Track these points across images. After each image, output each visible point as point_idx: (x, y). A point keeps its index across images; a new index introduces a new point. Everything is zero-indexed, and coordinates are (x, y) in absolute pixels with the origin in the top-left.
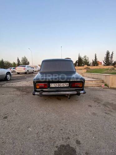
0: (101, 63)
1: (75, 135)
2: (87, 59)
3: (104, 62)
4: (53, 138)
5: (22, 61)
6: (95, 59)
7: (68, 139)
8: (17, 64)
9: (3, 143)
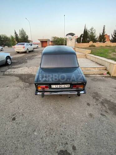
0: (109, 36)
1: (72, 140)
2: (93, 32)
3: (112, 37)
4: (55, 144)
5: (19, 34)
6: (102, 32)
7: (66, 145)
8: (14, 38)
9: (16, 148)
